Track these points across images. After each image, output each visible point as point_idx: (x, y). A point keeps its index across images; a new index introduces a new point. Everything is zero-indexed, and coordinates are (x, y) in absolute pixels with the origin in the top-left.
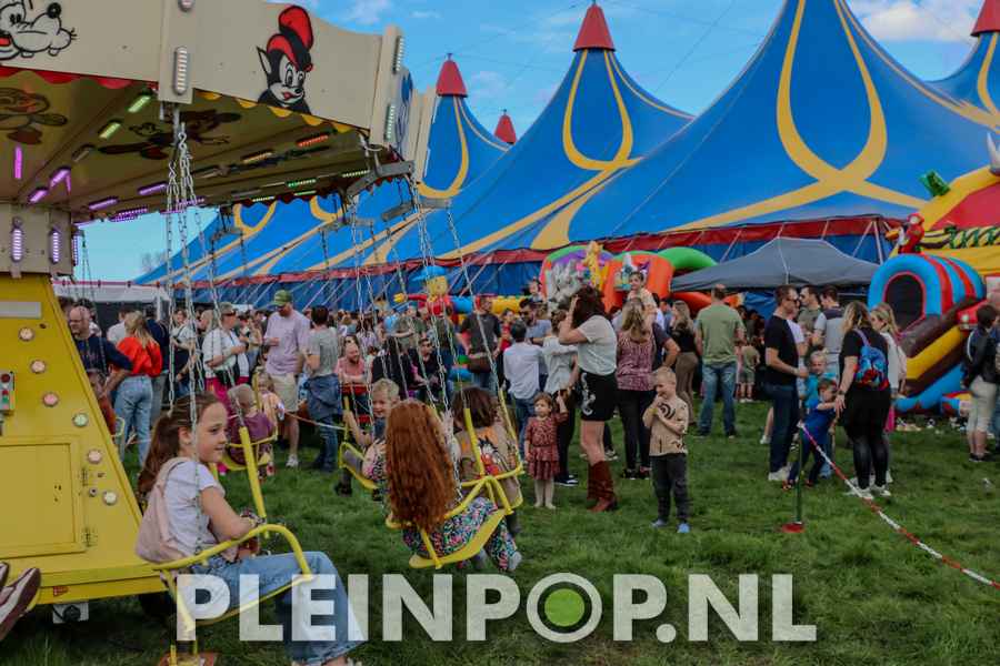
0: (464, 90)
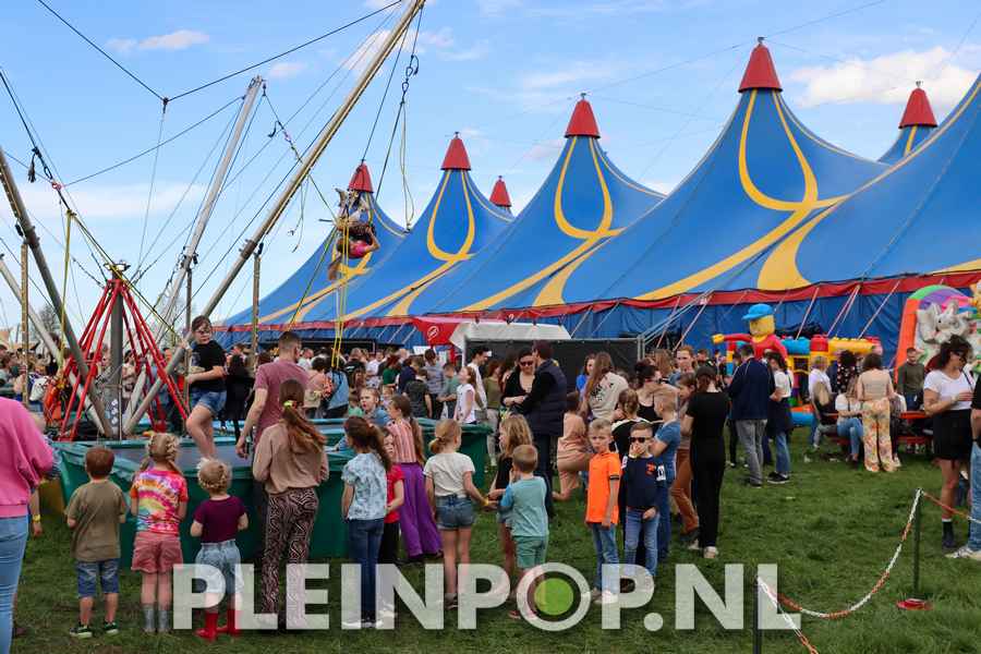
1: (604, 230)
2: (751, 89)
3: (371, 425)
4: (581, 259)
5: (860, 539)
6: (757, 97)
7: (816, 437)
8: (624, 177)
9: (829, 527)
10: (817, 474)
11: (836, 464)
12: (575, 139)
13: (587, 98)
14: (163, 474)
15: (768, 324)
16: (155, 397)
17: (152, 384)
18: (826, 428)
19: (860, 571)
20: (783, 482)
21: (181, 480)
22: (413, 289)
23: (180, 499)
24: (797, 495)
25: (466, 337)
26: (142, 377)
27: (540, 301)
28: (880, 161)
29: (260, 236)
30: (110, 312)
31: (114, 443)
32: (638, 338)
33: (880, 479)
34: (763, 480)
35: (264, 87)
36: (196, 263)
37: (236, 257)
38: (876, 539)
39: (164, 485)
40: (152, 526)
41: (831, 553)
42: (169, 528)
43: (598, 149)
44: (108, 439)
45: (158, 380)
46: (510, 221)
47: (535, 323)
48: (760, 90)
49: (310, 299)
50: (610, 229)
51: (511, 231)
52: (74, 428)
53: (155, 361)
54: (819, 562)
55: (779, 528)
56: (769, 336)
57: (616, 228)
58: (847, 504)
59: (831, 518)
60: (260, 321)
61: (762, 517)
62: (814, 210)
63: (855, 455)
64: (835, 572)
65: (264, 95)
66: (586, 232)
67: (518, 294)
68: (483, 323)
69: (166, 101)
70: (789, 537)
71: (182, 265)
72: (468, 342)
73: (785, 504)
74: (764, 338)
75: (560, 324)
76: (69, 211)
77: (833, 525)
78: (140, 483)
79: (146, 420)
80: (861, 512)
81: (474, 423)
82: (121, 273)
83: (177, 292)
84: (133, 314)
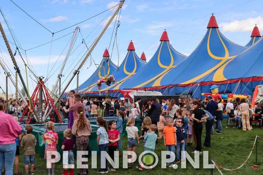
0: (134, 49)
1: (171, 66)
2: (210, 27)
3: (104, 119)
4: (165, 74)
5: (241, 149)
6: (212, 29)
7: (229, 121)
8: (176, 52)
9: (232, 146)
10: (230, 131)
11: (235, 128)
12: (163, 41)
13: (166, 31)
14: (51, 133)
15: (217, 90)
16: (51, 112)
17: (50, 109)
18: (232, 119)
19: (241, 158)
20: (220, 133)
21: (56, 134)
22: (120, 82)
23: (56, 139)
24: (224, 137)
25: (134, 95)
26: (48, 107)
27: (154, 85)
28: (245, 46)
29: (79, 69)
30: (39, 90)
31: (40, 124)
32: (181, 95)
33: (247, 132)
34: (215, 133)
35: (80, 29)
36: (62, 76)
37: (72, 75)
38: (245, 149)
39: (51, 136)
40: (49, 147)
41: (233, 153)
42: (53, 147)
43: (169, 44)
44: (39, 123)
45: (52, 108)
46: (146, 64)
47: (153, 91)
48: (213, 28)
49: (92, 85)
50: (173, 66)
51: (146, 66)
52: (30, 121)
53: (51, 103)
54: (230, 155)
55: (219, 146)
56: (217, 94)
57: (175, 65)
58: (238, 139)
59: (233, 143)
60: (79, 92)
61: (214, 143)
62: (228, 59)
63: (240, 126)
64: (234, 158)
65: (80, 32)
66: (166, 66)
67: (148, 84)
68: (139, 91)
69: (53, 34)
70: (222, 149)
71: (58, 77)
72: (135, 97)
73: (221, 139)
74: (215, 94)
75: (159, 91)
76: (25, 64)
77: (234, 145)
78: (45, 136)
79: (49, 118)
80: (241, 141)
81: (136, 118)
82: (42, 79)
83: (57, 84)
84: (45, 90)
